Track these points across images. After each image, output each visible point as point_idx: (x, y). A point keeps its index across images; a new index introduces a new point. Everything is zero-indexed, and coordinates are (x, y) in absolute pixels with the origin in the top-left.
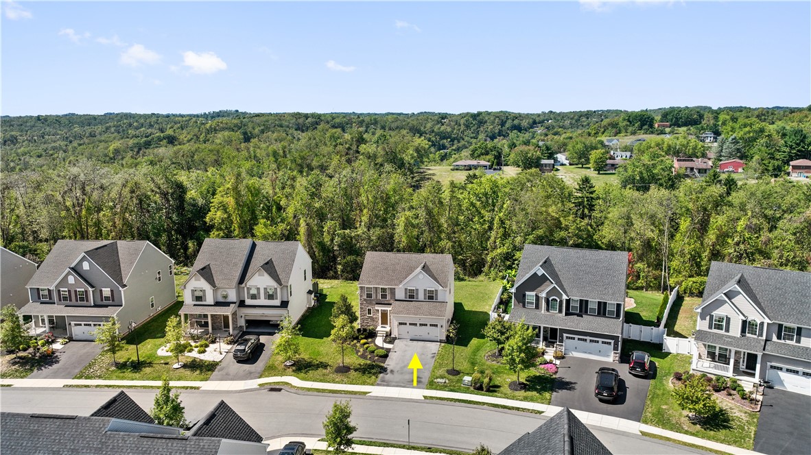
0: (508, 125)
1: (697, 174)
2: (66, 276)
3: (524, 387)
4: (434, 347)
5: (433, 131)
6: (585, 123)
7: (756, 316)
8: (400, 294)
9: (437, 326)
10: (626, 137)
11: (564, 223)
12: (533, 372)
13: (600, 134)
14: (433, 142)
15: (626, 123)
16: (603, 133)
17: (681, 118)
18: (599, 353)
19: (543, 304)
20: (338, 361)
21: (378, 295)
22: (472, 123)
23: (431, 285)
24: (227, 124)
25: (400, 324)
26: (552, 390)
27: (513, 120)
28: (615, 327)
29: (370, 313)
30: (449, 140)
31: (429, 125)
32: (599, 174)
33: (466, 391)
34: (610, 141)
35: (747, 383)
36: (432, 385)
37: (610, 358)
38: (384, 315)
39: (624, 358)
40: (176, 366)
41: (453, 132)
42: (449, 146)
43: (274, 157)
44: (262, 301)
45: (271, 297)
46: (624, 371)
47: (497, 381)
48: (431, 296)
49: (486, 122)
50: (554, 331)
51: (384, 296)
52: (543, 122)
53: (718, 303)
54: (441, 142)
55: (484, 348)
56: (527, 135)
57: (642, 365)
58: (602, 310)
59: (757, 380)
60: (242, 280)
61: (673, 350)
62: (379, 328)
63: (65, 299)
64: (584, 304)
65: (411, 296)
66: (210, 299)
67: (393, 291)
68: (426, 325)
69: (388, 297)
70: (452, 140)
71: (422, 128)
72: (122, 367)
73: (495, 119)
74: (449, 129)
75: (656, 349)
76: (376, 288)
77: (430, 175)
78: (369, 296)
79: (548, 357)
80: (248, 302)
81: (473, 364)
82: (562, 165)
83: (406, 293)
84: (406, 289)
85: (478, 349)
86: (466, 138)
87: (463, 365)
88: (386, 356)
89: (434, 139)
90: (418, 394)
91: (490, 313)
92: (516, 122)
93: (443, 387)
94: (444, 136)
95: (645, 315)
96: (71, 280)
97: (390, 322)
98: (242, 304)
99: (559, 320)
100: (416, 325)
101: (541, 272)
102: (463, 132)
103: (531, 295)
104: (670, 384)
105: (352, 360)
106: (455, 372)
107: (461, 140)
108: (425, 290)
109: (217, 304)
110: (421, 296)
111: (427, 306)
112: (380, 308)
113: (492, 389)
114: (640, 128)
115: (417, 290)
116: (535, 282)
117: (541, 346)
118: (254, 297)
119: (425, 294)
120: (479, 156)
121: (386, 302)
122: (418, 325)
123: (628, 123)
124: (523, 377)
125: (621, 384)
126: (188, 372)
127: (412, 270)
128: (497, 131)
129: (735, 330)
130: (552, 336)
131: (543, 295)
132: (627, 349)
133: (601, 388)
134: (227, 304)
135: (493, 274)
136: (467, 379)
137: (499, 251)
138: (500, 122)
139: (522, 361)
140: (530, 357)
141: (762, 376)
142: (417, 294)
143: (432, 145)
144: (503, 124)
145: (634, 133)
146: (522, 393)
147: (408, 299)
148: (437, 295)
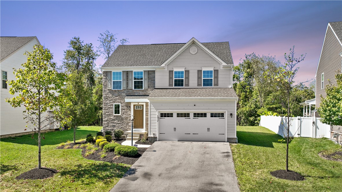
8: (162, 79)
9: (222, 115)
21: (130, 82)
25: (163, 115)
29: (117, 112)
38: (138, 110)
48: (208, 80)
51: (138, 84)
62: (130, 132)
67: (151, 75)
68: (205, 115)
69: (145, 85)
76: (127, 72)
78: (117, 85)
83: (171, 78)
84: (171, 72)
97: (147, 124)
100: (187, 115)
108: (199, 72)
110: (193, 81)
112: (132, 101)
115: (187, 72)
119: (199, 78)
121: (141, 93)
122: (192, 115)
142: (187, 78)
147: (174, 87)
148: (216, 77)
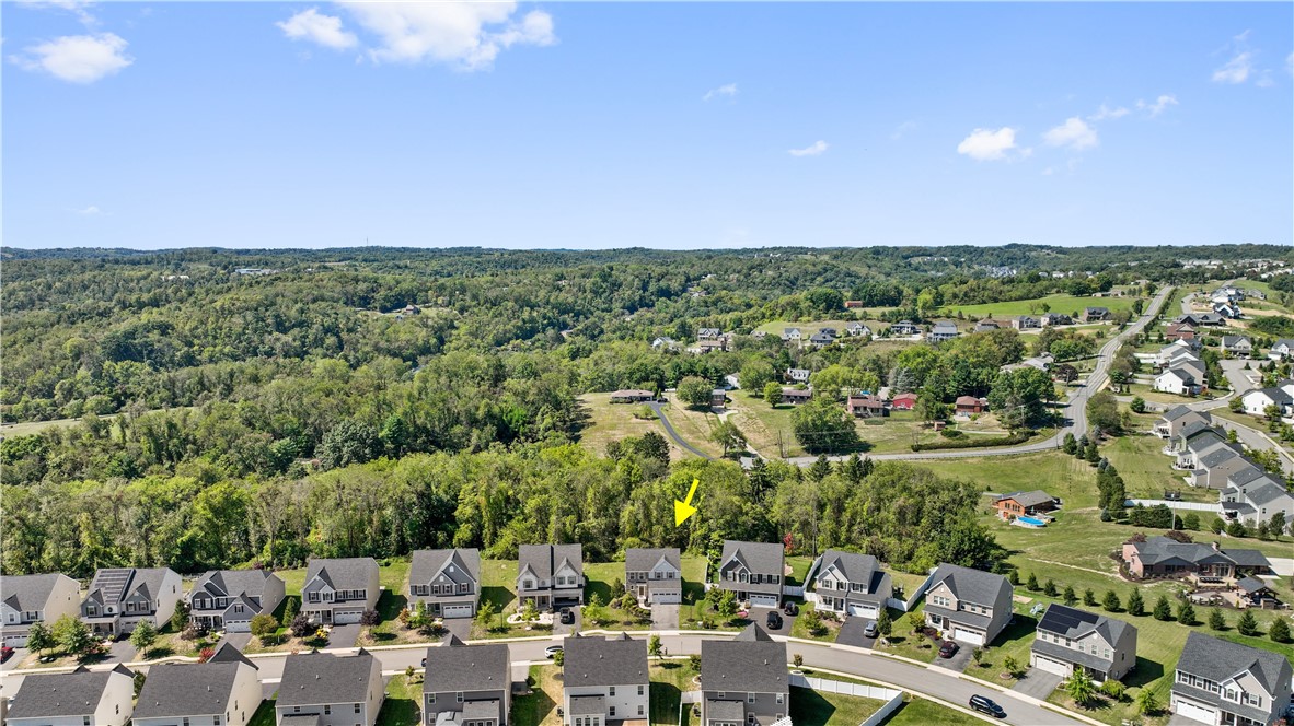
0: (652, 287)
1: (870, 413)
2: (439, 577)
3: (731, 625)
4: (676, 607)
5: (548, 303)
6: (758, 280)
7: (843, 580)
8: (652, 576)
9: (676, 594)
10: (809, 324)
11: (745, 509)
12: (735, 617)
13: (777, 316)
14: (549, 318)
15: (809, 303)
16: (781, 315)
17: (876, 295)
18: (769, 604)
19: (738, 578)
20: (625, 618)
21: (638, 577)
22: (602, 287)
23: (671, 569)
24: (245, 301)
25: (654, 594)
26: (745, 625)
27: (659, 280)
28: (775, 589)
29: (632, 588)
30: (572, 314)
31: (542, 293)
32: (774, 408)
33: (701, 629)
34: (789, 331)
35: (840, 614)
36: (681, 628)
37: (775, 606)
38: (641, 589)
39: (782, 606)
40: (528, 628)
41: (576, 302)
42: (571, 323)
43: (409, 400)
44: (567, 585)
45: (572, 582)
46: (782, 613)
47: (716, 623)
48: (671, 576)
49: (620, 286)
50: (744, 593)
51: (641, 578)
52: (699, 278)
53: (826, 574)
54: (561, 318)
55: (705, 606)
56: (680, 303)
57: (790, 608)
58: (770, 581)
59: (844, 612)
60: (552, 574)
61: (809, 600)
62: (639, 598)
63: (436, 591)
64: (760, 576)
65: (659, 577)
66: (535, 586)
67: (647, 574)
68: (670, 594)
69: (644, 578)
70: (577, 315)
71: (533, 298)
72: (493, 631)
73: (633, 280)
74: (571, 300)
75: (800, 599)
76: (637, 573)
77: (586, 410)
78: (632, 578)
79: (741, 608)
80: (557, 586)
81: (700, 615)
82: (734, 389)
83: (655, 575)
84: (655, 572)
85: (701, 607)
86: (596, 313)
87: (695, 616)
88: (650, 614)
89: (550, 314)
90: (676, 632)
91: (705, 584)
92: (663, 284)
93: (688, 628)
94: (564, 309)
95: (798, 578)
96: (442, 579)
97: (647, 594)
98: (553, 588)
99: (746, 586)
101: (736, 559)
102: (590, 303)
103: (730, 572)
104: (805, 616)
105: (632, 618)
106: (691, 620)
107: (589, 315)
108: (666, 572)
109: (539, 589)
110: (665, 576)
111: (669, 582)
112: (639, 585)
113: (714, 627)
114: (827, 310)
115: (662, 572)
116: (732, 565)
117: (738, 602)
118: (561, 583)
119: (667, 575)
120: (638, 382)
121: (643, 581)
122: (665, 594)
123: (811, 304)
124: (729, 620)
125: (780, 620)
126: (537, 632)
127: (657, 560)
128: (637, 298)
129: (834, 588)
130: (743, 596)
131: (737, 572)
132: (785, 600)
133: (770, 621)
134: (546, 589)
135: (694, 550)
136: (701, 623)
137: (699, 533)
138: (640, 283)
139: (729, 611)
140: (733, 608)
141: (847, 610)
142: (662, 575)
143: (549, 325)
144: (645, 288)
145: (818, 318)
146: (730, 628)
147: (657, 579)
148: (672, 574)
